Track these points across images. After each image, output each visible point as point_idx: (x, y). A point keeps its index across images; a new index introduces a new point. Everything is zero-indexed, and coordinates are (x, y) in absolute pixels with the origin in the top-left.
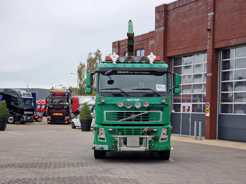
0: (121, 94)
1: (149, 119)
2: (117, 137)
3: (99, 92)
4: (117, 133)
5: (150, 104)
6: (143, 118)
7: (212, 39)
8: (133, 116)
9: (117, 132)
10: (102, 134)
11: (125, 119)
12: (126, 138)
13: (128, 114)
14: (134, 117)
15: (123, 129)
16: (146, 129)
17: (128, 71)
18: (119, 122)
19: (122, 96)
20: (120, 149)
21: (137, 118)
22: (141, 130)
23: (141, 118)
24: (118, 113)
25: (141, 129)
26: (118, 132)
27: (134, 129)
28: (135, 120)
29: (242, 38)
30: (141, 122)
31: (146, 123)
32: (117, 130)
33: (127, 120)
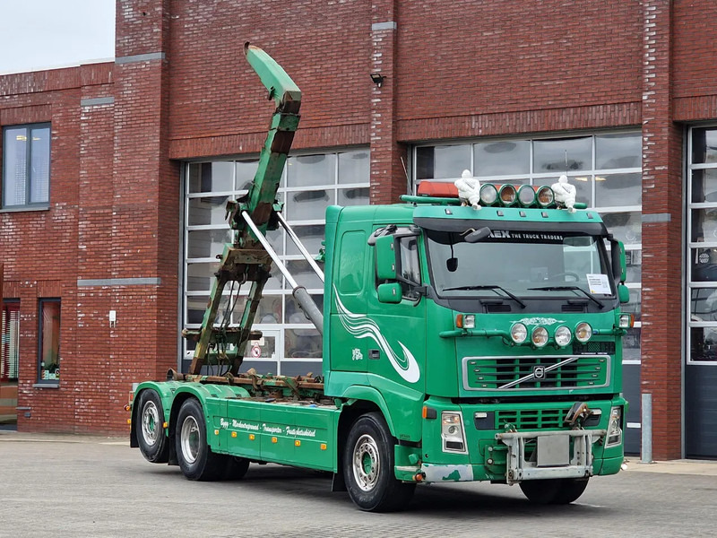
0: (505, 303)
1: (579, 378)
2: (511, 439)
3: (440, 298)
4: (497, 424)
5: (595, 334)
6: (563, 376)
7: (390, 110)
8: (539, 372)
9: (497, 420)
10: (452, 429)
11: (518, 381)
12: (534, 440)
13: (527, 366)
14: (541, 373)
15: (514, 413)
16: (580, 408)
17: (507, 232)
18: (504, 390)
19: (507, 309)
20: (520, 474)
21: (549, 375)
22: (560, 415)
23: (559, 377)
24: (499, 361)
25: (561, 411)
26: (501, 420)
27: (544, 412)
28: (544, 384)
29: (514, 115)
30: (559, 390)
31: (571, 390)
32: (498, 417)
33: (522, 385)
